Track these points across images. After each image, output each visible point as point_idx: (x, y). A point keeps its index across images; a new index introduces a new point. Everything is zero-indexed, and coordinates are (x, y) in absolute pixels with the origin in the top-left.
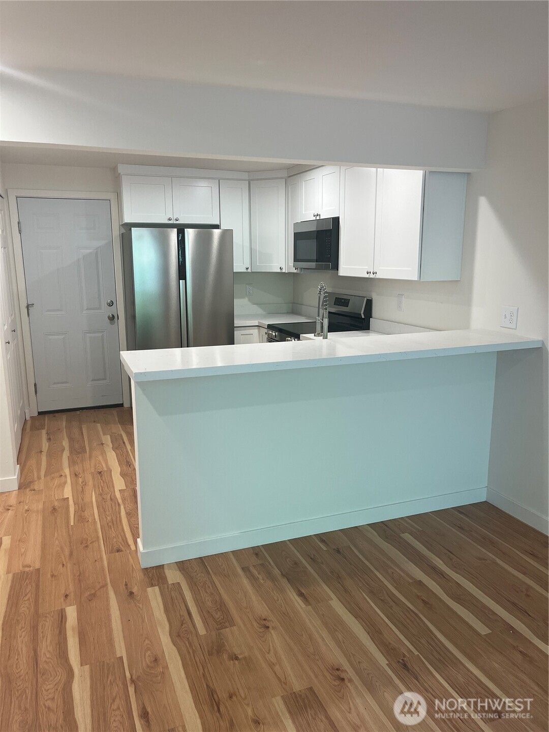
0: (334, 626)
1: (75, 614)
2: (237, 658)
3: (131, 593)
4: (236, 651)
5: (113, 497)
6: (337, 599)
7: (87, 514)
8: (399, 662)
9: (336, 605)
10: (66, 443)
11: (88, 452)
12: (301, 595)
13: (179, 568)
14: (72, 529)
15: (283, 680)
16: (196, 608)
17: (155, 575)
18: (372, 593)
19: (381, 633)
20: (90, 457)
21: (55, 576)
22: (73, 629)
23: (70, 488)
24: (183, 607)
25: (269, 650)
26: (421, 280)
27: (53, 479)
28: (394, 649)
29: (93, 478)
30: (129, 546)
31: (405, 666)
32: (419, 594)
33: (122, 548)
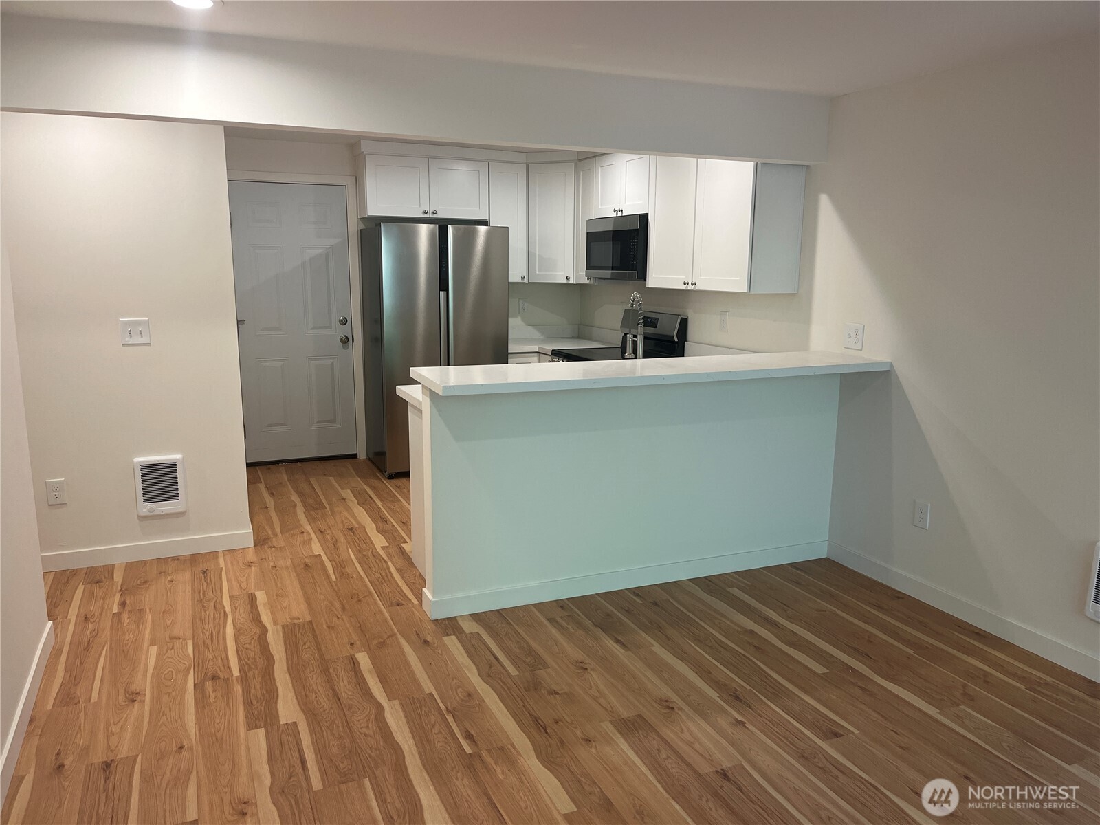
0: (659, 668)
1: (367, 659)
2: (557, 693)
3: (426, 642)
4: (555, 687)
5: (375, 554)
6: (659, 646)
7: (349, 570)
8: (730, 695)
9: (658, 649)
10: (295, 498)
11: (328, 508)
12: (618, 642)
13: (473, 619)
14: (336, 585)
15: (609, 709)
16: (502, 654)
17: (449, 625)
18: (698, 640)
19: (711, 673)
20: (333, 513)
21: (332, 627)
22: (370, 672)
23: (318, 545)
24: (488, 653)
25: (591, 687)
26: (752, 292)
27: (293, 536)
28: (725, 685)
29: (345, 536)
30: (410, 600)
31: (737, 698)
32: (751, 641)
33: (403, 602)
